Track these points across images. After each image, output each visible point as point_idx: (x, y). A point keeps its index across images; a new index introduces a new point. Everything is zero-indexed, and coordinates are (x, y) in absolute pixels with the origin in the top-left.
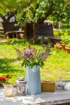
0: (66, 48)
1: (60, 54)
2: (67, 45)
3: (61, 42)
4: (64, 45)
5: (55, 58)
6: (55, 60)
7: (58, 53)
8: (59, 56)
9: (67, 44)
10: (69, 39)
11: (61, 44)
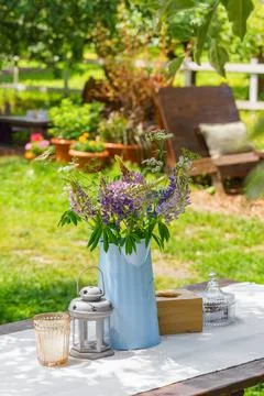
0: (72, 152)
1: (54, 175)
2: (74, 144)
3: (51, 131)
4: (63, 142)
5: (37, 192)
6: (39, 202)
7: (43, 173)
8: (50, 184)
9: (74, 138)
10: (80, 120)
11: (53, 141)
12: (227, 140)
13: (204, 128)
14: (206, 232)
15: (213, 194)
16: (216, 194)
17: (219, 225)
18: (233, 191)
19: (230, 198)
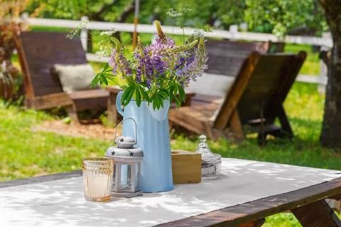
12: (78, 78)
13: (59, 67)
14: (75, 152)
15: (69, 123)
16: (72, 124)
17: (84, 146)
18: (85, 121)
19: (84, 127)
